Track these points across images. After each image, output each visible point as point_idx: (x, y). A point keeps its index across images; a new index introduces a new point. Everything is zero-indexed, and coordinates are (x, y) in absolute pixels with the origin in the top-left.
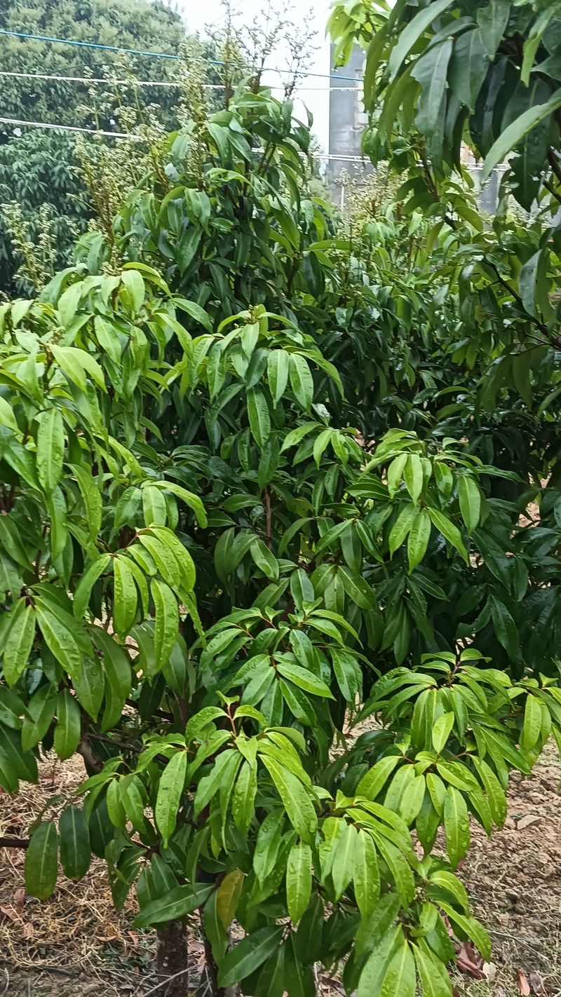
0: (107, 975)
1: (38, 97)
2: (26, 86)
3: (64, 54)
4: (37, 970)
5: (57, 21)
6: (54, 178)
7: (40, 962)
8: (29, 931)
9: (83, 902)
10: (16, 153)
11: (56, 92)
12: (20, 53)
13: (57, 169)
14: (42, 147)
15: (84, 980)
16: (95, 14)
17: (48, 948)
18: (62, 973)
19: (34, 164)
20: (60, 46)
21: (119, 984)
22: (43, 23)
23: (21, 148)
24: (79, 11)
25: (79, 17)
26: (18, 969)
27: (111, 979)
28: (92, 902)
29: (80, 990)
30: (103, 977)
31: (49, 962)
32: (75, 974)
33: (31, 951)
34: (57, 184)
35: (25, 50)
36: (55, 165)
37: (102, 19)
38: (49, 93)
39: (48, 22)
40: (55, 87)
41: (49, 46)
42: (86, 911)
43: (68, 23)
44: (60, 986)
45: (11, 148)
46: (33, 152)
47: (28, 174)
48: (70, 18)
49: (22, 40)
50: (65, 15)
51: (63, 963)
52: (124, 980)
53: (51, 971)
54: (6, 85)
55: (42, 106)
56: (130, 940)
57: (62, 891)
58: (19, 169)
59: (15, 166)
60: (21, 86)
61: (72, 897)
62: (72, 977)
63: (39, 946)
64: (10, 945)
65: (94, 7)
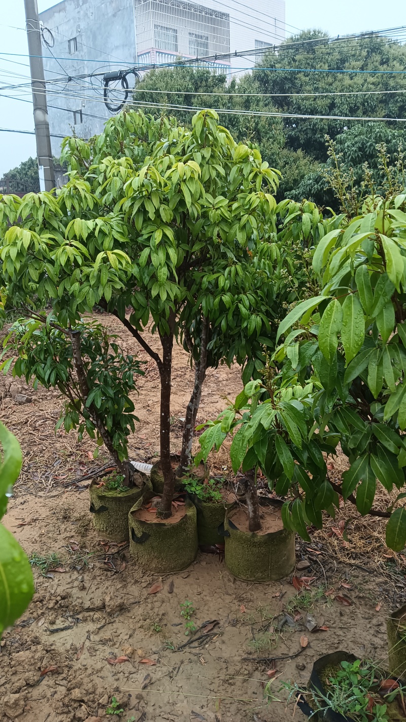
0: (389, 576)
1: (358, 108)
2: (352, 103)
3: (373, 84)
4: (351, 565)
5: (370, 66)
6: (367, 149)
7: (353, 562)
8: (347, 544)
9: (376, 534)
10: (347, 138)
11: (368, 104)
12: (350, 86)
13: (369, 144)
14: (360, 134)
15: (376, 576)
16: (391, 60)
17: (356, 554)
18: (364, 569)
19: (356, 143)
20: (371, 80)
21: (396, 583)
22: (362, 69)
23: (350, 135)
24: (382, 60)
25: (382, 63)
26: (340, 562)
27: (391, 579)
28: (380, 535)
29: (374, 581)
30: (387, 577)
31: (357, 562)
32: (371, 572)
33: (348, 554)
34: (368, 152)
35: (352, 85)
36: (367, 142)
37: (395, 62)
38: (364, 105)
39: (365, 68)
40: (368, 102)
41: (366, 80)
42: (377, 540)
43: (376, 67)
44: (363, 576)
45: (345, 135)
46: (356, 136)
47: (353, 148)
48: (377, 64)
49: (351, 79)
50: (375, 63)
51: (364, 564)
52: (398, 581)
53: (358, 567)
54: (341, 103)
55: (360, 112)
56: (402, 560)
57: (364, 526)
58: (348, 146)
59: (346, 145)
60: (349, 103)
61: (370, 531)
62: (370, 573)
63: (352, 553)
64: (337, 548)
65: (390, 56)
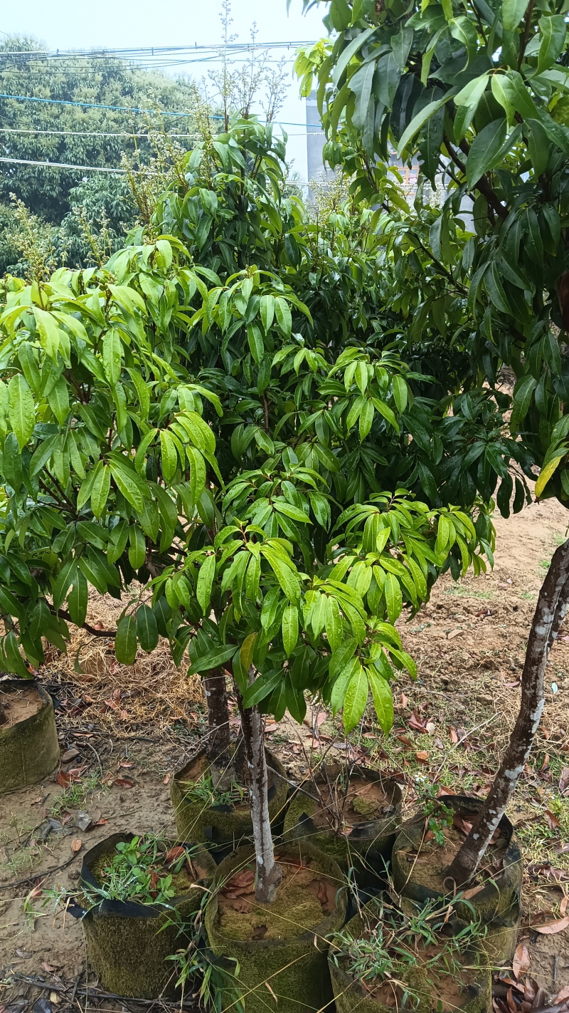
0: (178, 740)
1: (99, 153)
2: (89, 145)
3: (115, 120)
4: (131, 739)
5: (109, 97)
6: (113, 210)
7: (133, 734)
8: (124, 716)
9: (159, 695)
10: (85, 193)
11: (111, 148)
12: (83, 121)
13: (114, 203)
14: (102, 188)
15: (162, 744)
16: (135, 90)
17: (138, 726)
18: (147, 740)
19: (98, 200)
20: (111, 115)
21: (186, 746)
22: (98, 98)
23: (88, 189)
24: (124, 89)
25: (125, 93)
26: (118, 739)
27: (180, 743)
28: (165, 695)
29: (160, 750)
30: (176, 742)
31: (140, 734)
32: (157, 741)
33: (127, 728)
34: (115, 214)
35: (86, 119)
36: (113, 200)
37: (141, 94)
38: (105, 149)
39: (102, 98)
40: (110, 145)
41: (105, 115)
42: (162, 701)
43: (116, 97)
44: (147, 749)
45: (81, 189)
46: (97, 192)
47: (94, 208)
48: (118, 94)
49: (85, 111)
50: (114, 92)
51: (148, 734)
52: (189, 743)
53: (140, 739)
54: (75, 145)
55: (101, 159)
56: (192, 718)
57: (146, 689)
58: (87, 205)
59: (84, 202)
60: (86, 146)
61: (152, 693)
62: (155, 742)
63: (132, 724)
64: (112, 724)
65: (134, 85)
